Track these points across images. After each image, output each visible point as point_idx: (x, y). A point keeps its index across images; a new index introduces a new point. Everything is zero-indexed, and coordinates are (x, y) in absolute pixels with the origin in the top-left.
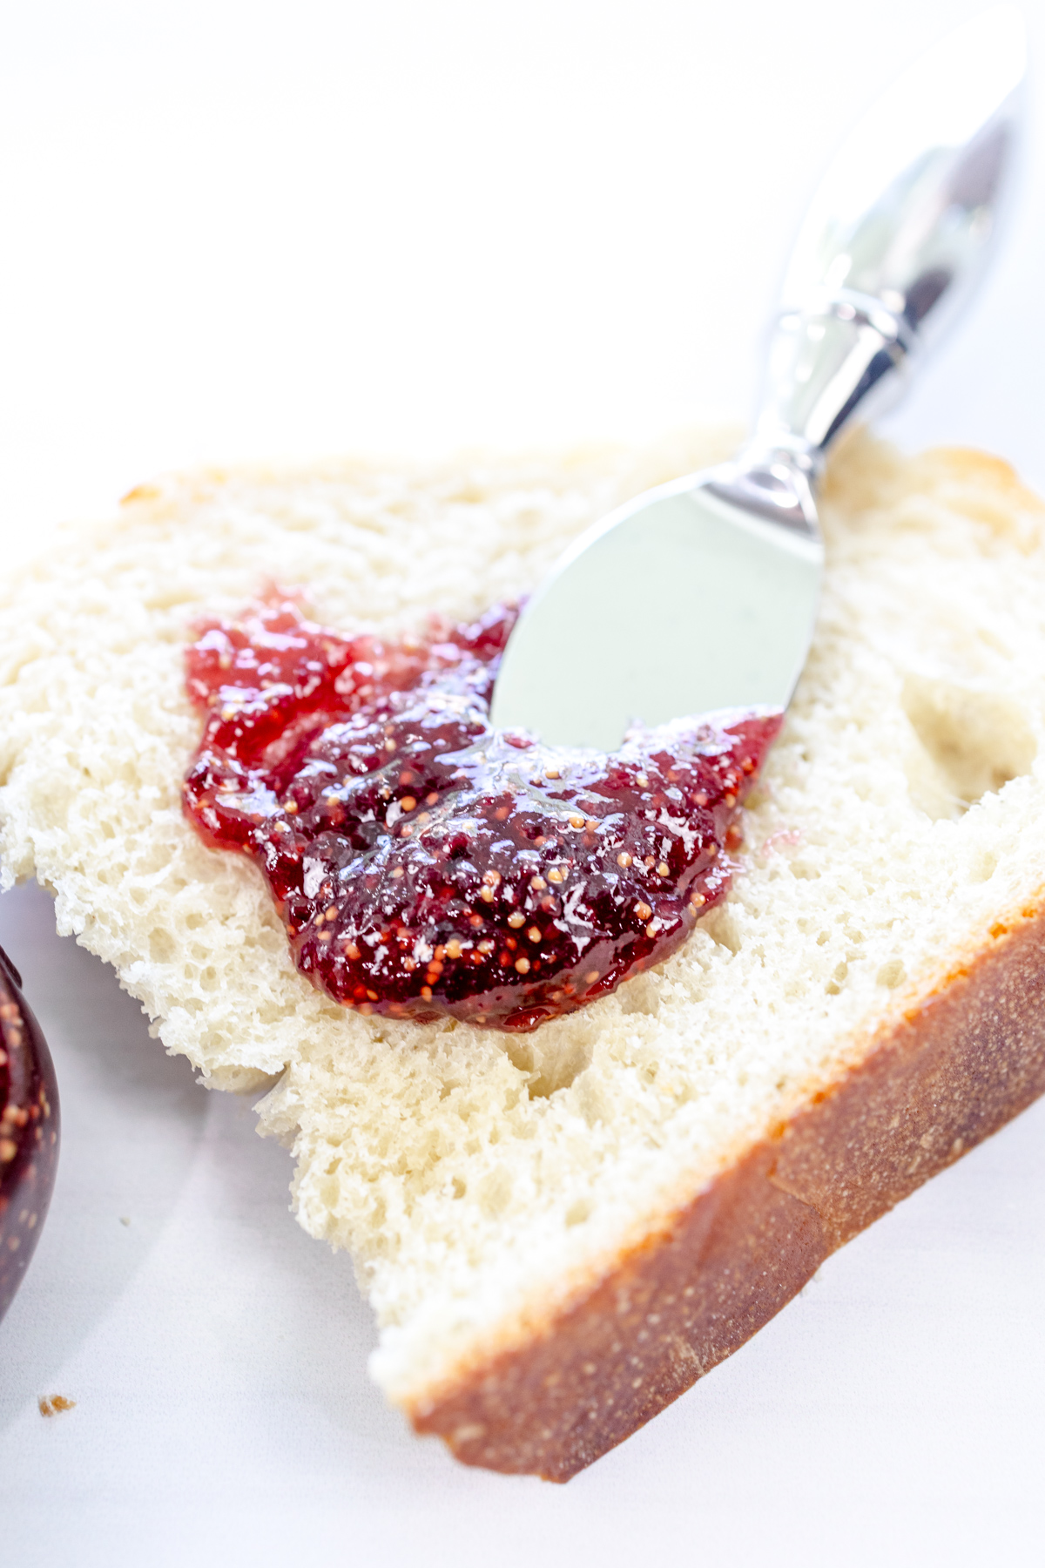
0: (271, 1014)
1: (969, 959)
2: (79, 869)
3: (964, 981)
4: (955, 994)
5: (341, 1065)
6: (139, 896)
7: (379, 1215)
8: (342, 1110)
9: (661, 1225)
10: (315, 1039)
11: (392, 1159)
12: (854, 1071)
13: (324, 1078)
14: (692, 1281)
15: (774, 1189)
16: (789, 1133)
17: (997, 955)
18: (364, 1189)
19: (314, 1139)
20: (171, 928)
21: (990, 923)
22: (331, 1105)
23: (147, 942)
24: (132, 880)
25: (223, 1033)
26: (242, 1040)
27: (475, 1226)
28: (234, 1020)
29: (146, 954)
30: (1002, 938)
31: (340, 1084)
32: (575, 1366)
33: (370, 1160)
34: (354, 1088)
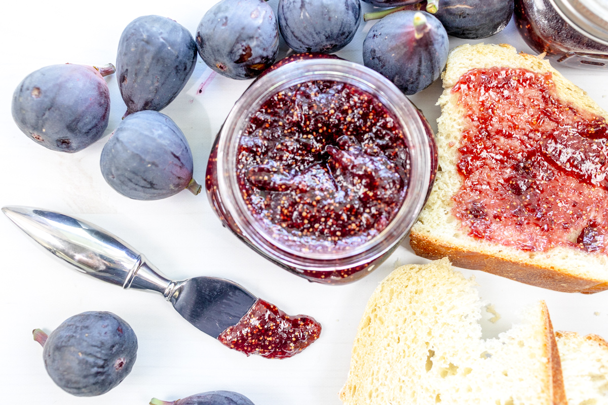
0: (451, 162)
1: (543, 267)
2: (449, 114)
3: (540, 268)
4: (536, 268)
5: (451, 179)
6: (453, 126)
7: (433, 204)
8: (445, 185)
9: (465, 250)
10: (453, 173)
11: (443, 199)
12: (511, 261)
13: (447, 178)
14: (460, 257)
15: (484, 260)
16: (493, 258)
17: (548, 270)
18: (436, 199)
19: (437, 184)
20: (452, 136)
21: (553, 266)
22: (444, 183)
23: (446, 134)
24: (454, 123)
25: (443, 158)
26: (444, 161)
27: (444, 221)
28: (446, 158)
29: (445, 135)
30: (552, 269)
31: (448, 182)
32: (435, 249)
33: (441, 196)
34: (450, 185)
